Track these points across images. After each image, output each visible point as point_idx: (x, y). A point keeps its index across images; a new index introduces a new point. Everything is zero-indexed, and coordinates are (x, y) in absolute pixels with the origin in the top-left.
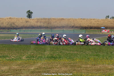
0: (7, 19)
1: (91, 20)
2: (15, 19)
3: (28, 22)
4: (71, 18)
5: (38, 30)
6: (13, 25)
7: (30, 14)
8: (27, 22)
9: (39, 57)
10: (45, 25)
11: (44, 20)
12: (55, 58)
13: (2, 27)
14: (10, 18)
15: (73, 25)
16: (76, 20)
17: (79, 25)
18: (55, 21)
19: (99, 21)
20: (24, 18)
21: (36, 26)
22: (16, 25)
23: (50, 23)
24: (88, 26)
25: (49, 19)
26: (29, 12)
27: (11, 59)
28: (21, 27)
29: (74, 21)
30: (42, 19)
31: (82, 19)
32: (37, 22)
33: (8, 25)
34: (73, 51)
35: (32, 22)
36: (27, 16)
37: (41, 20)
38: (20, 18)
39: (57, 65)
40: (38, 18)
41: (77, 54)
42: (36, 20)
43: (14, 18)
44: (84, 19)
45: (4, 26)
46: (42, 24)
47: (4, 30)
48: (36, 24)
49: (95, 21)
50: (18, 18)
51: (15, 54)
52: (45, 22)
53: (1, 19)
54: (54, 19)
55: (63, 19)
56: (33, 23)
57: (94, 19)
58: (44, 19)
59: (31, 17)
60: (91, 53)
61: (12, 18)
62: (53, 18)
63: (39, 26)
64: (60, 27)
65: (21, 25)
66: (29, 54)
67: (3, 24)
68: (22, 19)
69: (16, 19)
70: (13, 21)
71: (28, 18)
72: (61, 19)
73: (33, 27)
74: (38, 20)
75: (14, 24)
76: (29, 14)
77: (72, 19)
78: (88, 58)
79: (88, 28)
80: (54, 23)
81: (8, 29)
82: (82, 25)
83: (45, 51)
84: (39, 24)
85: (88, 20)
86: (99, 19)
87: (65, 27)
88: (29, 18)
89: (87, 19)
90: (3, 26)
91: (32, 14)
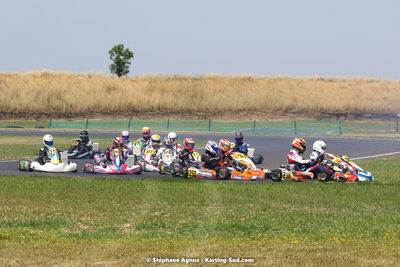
0: (35, 76)
1: (359, 83)
2: (63, 79)
3: (115, 89)
4: (281, 76)
5: (152, 120)
6: (56, 103)
7: (122, 57)
8: (109, 89)
9: (185, 226)
10: (182, 102)
11: (178, 83)
12: (248, 230)
13: (16, 110)
14: (45, 75)
15: (288, 103)
16: (300, 82)
17: (311, 105)
18: (218, 87)
19: (388, 91)
20: (100, 76)
21: (147, 107)
22: (67, 104)
23: (199, 96)
24: (347, 110)
25: (195, 79)
26: (118, 50)
27: (80, 233)
28: (89, 109)
29: (292, 88)
30: (168, 79)
31: (323, 80)
32: (151, 90)
33: (35, 101)
34: (311, 205)
35: (131, 89)
36: (112, 68)
37: (163, 83)
38: (86, 73)
39: (260, 255)
40: (154, 74)
41: (330, 215)
42: (146, 84)
43: (61, 76)
44: (331, 81)
45: (21, 105)
46: (168, 100)
47: (22, 120)
48: (147, 98)
49: (375, 90)
50: (76, 73)
51: (91, 215)
52: (180, 91)
53: (10, 76)
54: (214, 79)
55: (249, 79)
56: (133, 95)
57: (371, 81)
58: (176, 78)
59: (127, 72)
60: (380, 213)
61: (53, 76)
62: (213, 75)
63: (156, 107)
64: (238, 111)
65: (87, 102)
66: (144, 213)
67: (17, 96)
68: (90, 77)
69: (70, 77)
70: (55, 85)
71: (116, 76)
72: (244, 79)
73: (133, 111)
74: (153, 85)
75: (59, 97)
76: (118, 58)
77: (286, 79)
78: (376, 233)
79: (345, 115)
80: (214, 94)
81: (37, 119)
82: (323, 104)
83: (203, 203)
84: (156, 99)
85: (346, 85)
86: (389, 82)
87: (255, 110)
88: (120, 75)
89: (344, 81)
90: (19, 107)
91: (131, 60)
